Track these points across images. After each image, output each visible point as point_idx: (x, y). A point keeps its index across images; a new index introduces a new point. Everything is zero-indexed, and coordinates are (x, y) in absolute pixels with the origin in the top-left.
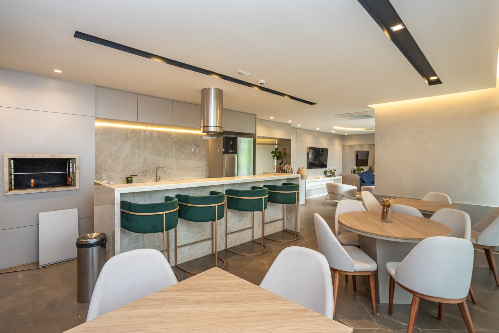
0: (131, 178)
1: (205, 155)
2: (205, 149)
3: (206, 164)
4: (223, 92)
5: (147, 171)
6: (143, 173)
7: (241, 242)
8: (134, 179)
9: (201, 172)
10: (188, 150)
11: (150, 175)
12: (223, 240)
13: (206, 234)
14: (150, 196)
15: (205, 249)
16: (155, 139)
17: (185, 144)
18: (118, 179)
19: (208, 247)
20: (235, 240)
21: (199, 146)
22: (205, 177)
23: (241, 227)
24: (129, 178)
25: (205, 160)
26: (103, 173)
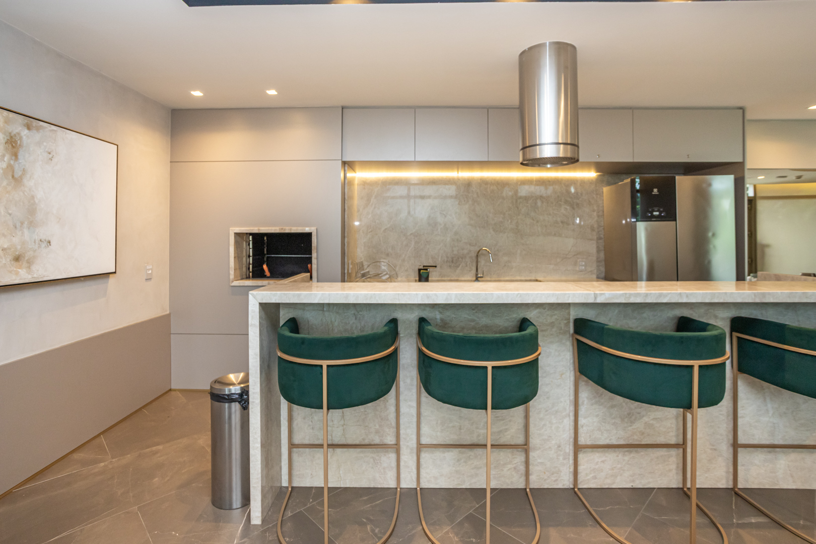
0: (427, 270)
1: (595, 226)
2: (594, 211)
3: (598, 247)
4: (577, 49)
5: (460, 259)
6: (452, 262)
7: (633, 481)
8: (433, 273)
9: (584, 263)
10: (550, 215)
11: (467, 266)
12: (564, 459)
13: (506, 430)
14: (356, 313)
15: (505, 469)
16: (475, 196)
17: (543, 202)
18: (407, 270)
19: (515, 468)
20: (612, 469)
21: (577, 204)
22: (594, 276)
23: (636, 437)
24: (422, 271)
25: (595, 237)
26: (381, 260)
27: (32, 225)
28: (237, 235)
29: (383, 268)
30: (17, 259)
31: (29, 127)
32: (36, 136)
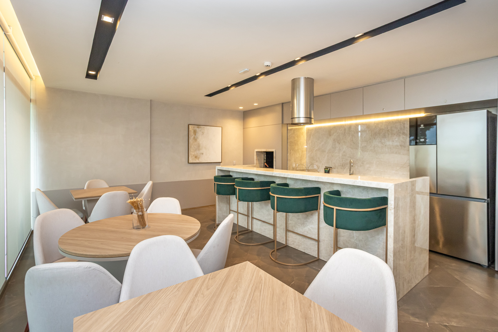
6: (342, 166)
8: (332, 170)
10: (393, 141)
17: (389, 134)
24: (326, 169)
26: (315, 164)
27: (199, 150)
28: (257, 152)
29: (315, 167)
30: (196, 157)
31: (198, 128)
32: (200, 129)
